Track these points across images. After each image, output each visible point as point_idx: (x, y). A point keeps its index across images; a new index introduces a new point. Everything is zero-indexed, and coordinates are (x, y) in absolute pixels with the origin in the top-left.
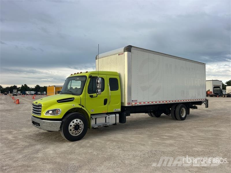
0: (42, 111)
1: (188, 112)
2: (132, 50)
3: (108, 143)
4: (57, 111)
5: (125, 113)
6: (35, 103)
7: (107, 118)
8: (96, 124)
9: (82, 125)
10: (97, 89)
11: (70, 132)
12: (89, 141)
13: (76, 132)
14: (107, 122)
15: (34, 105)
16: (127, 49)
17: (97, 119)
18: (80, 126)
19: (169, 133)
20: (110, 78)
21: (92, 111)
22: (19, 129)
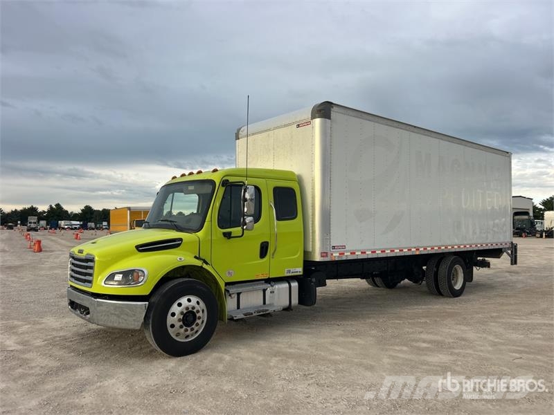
0: (95, 275)
1: (468, 277)
2: (333, 115)
3: (274, 361)
4: (135, 274)
5: (314, 280)
6: (76, 253)
7: (268, 292)
8: (238, 308)
9: (203, 311)
10: (244, 215)
11: (170, 330)
12: (221, 355)
13: (186, 330)
14: (267, 302)
15: (73, 258)
16: (320, 111)
17: (241, 295)
18: (198, 315)
19: (431, 333)
20: (275, 186)
21: (229, 273)
22: (37, 319)
